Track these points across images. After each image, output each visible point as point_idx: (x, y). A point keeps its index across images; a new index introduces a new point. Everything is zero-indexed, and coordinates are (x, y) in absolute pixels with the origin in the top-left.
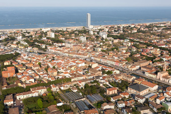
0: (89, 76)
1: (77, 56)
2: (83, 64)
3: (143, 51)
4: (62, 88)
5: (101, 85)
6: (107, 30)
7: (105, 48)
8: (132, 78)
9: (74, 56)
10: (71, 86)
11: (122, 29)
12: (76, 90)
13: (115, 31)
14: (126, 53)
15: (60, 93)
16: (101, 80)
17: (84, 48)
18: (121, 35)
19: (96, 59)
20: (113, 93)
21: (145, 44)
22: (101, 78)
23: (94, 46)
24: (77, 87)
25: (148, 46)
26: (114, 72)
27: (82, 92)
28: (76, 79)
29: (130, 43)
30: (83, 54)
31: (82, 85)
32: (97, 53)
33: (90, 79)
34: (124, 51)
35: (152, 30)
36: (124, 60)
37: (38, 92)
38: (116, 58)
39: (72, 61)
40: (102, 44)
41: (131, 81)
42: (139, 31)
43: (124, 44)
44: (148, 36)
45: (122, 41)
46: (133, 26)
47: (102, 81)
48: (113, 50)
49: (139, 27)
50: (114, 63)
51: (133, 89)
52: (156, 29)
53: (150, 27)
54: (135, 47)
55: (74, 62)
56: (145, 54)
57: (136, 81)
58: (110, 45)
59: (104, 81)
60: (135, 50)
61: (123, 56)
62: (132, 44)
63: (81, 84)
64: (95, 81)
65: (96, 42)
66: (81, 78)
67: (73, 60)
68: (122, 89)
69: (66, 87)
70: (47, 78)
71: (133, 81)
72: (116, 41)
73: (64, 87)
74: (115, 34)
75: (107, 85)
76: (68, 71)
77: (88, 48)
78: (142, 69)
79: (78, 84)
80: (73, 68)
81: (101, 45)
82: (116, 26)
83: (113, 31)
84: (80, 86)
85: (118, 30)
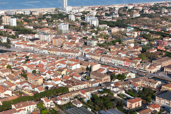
0: (93, 83)
1: (63, 53)
2: (78, 66)
3: (158, 45)
4: (59, 103)
5: (115, 95)
6: (95, 13)
7: (101, 40)
8: (157, 84)
9: (58, 53)
10: (71, 99)
11: (116, 12)
12: (81, 105)
13: (107, 15)
14: (135, 47)
15: (57, 109)
16: (113, 87)
17: (70, 41)
18: (118, 20)
19: (93, 57)
20: (137, 105)
21: (158, 33)
22: (113, 85)
23: (84, 38)
24: (81, 100)
25: (164, 36)
26: (128, 75)
27: (91, 107)
28: (75, 88)
29: (136, 33)
30: (72, 51)
31: (87, 96)
32: (93, 49)
33: (96, 88)
34: (132, 45)
35: (160, 13)
36: (136, 58)
37: (25, 110)
38: (123, 55)
39: (59, 62)
40: (94, 34)
41: (155, 87)
42: (143, 14)
43: (127, 34)
44: (158, 22)
45: (123, 30)
46: (131, 7)
47: (115, 89)
48: (113, 43)
49: (141, 8)
50: (123, 63)
51: (164, 98)
52: (166, 11)
53: (157, 9)
54: (145, 38)
55: (63, 62)
56: (163, 48)
57: (165, 88)
58: (107, 36)
59: (118, 89)
60: (146, 43)
61: (132, 52)
62: (139, 33)
63: (85, 96)
64: (106, 90)
65: (84, 32)
66: (82, 86)
67: (59, 60)
68: (147, 100)
69: (65, 100)
70: (31, 88)
71: (159, 87)
72: (115, 30)
73: (61, 100)
74: (109, 19)
75: (124, 95)
76: (59, 77)
77: (77, 41)
78: (166, 70)
79: (80, 95)
80: (64, 72)
81: (93, 37)
82: (107, 8)
83: (104, 14)
84: (85, 98)
85: (111, 14)
